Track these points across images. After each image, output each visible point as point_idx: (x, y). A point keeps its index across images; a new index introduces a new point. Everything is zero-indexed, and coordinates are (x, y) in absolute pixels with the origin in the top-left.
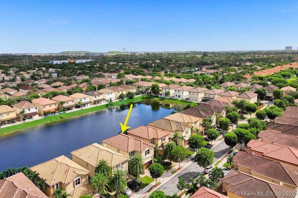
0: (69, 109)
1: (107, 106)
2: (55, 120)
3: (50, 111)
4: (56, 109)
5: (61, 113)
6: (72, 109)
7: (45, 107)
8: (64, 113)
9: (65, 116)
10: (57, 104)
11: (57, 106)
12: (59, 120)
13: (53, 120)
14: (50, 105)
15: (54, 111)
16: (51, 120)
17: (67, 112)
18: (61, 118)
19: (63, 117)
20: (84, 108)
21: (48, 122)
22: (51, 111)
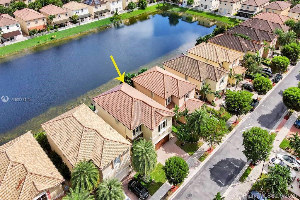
0: (62, 25)
1: (111, 19)
2: (44, 42)
3: (36, 29)
4: (44, 26)
5: (51, 31)
6: (66, 25)
7: (29, 24)
8: (56, 31)
9: (57, 36)
10: (45, 19)
11: (45, 21)
12: (49, 41)
13: (42, 42)
14: (36, 20)
15: (41, 29)
16: (39, 42)
17: (60, 30)
18: (52, 38)
19: (54, 38)
20: (82, 24)
21: (35, 44)
22: (38, 30)
